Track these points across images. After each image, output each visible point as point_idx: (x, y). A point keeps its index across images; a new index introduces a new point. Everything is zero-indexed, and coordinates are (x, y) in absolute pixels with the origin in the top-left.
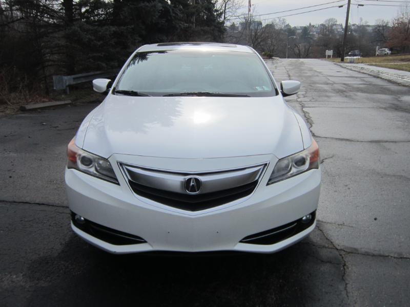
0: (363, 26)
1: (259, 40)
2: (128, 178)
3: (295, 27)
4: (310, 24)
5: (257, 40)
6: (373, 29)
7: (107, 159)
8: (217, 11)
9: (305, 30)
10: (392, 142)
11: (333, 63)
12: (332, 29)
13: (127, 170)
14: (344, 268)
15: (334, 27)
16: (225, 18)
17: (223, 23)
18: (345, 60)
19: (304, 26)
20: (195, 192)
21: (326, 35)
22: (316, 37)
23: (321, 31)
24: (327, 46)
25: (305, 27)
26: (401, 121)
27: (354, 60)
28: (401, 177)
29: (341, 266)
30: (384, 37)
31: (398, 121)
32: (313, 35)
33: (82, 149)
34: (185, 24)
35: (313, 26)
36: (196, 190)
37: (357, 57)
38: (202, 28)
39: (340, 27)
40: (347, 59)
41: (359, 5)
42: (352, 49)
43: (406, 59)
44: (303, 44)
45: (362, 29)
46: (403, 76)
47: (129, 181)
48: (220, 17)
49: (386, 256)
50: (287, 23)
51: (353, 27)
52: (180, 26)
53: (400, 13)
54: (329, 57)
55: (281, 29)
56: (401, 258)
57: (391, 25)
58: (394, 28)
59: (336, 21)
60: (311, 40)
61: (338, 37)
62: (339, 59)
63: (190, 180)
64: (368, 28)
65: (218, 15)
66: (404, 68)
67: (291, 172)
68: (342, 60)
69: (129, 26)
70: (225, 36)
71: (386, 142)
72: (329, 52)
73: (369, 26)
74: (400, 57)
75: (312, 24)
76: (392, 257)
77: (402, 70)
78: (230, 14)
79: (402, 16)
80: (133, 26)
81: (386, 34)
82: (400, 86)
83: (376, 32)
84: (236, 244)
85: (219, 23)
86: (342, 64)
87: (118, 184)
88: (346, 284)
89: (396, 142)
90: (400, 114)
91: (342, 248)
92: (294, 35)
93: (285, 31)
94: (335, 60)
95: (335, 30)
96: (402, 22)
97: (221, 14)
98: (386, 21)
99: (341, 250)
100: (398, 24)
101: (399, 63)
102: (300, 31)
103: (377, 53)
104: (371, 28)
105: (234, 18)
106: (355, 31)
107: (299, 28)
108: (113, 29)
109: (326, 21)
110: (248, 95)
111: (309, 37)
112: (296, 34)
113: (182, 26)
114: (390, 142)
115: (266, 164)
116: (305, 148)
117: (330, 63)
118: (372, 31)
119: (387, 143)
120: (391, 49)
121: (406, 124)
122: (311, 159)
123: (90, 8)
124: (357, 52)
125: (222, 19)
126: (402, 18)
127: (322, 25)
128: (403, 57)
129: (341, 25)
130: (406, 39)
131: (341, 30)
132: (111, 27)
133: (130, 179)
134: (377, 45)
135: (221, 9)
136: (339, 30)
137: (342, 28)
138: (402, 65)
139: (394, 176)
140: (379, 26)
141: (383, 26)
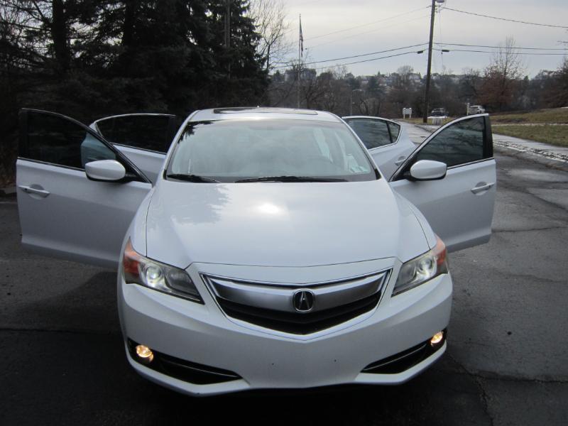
0: (446, 75)
1: (315, 95)
2: (214, 294)
3: (359, 77)
4: (379, 73)
5: (311, 94)
6: (460, 81)
7: (184, 270)
8: (258, 56)
9: (373, 80)
10: (510, 231)
11: (413, 125)
12: (408, 81)
13: (214, 283)
14: (484, 399)
15: (411, 77)
16: (268, 65)
17: (267, 71)
18: (428, 121)
19: (371, 75)
20: (307, 309)
21: (400, 87)
22: (388, 90)
23: (393, 82)
24: (403, 103)
25: (372, 77)
26: (515, 203)
27: (440, 121)
28: (529, 277)
29: (481, 395)
30: (475, 91)
31: (512, 203)
32: (383, 87)
33: (146, 257)
34: (221, 75)
35: (383, 76)
36: (308, 306)
37: (444, 117)
38: (241, 79)
39: (417, 77)
40: (432, 119)
41: (443, 51)
42: (436, 105)
43: (506, 119)
44: (371, 99)
45: (446, 80)
46: (506, 143)
47: (217, 297)
48: (263, 64)
49: (531, 381)
50: (349, 72)
51: (434, 78)
52: (214, 77)
53: (493, 60)
54: (407, 116)
55: (341, 80)
56: (551, 382)
57: (482, 75)
58: (487, 79)
59: (412, 70)
60: (381, 94)
61: (416, 90)
62: (421, 120)
63: (300, 294)
64: (453, 79)
65: (259, 61)
66: (505, 131)
67: (417, 279)
68: (425, 121)
69: (147, 79)
70: (268, 89)
71: (501, 231)
72: (407, 111)
73: (454, 76)
74: (498, 116)
75: (381, 73)
76: (539, 381)
77: (503, 134)
78: (276, 60)
79: (495, 65)
80: (152, 78)
81: (477, 87)
82: (503, 155)
83: (464, 83)
84: (358, 374)
85: (261, 72)
86: (425, 127)
87: (202, 302)
88: (492, 419)
89: (514, 231)
90: (512, 193)
91: (477, 372)
92: (359, 87)
93: (347, 82)
94: (416, 121)
95: (412, 81)
96: (496, 71)
97: (264, 60)
98: (475, 69)
99: (476, 375)
100: (491, 74)
101: (497, 125)
102: (366, 82)
103: (468, 112)
104: (457, 79)
105: (281, 65)
106: (437, 82)
107: (366, 78)
108: (126, 81)
109: (399, 70)
110: (346, 179)
111: (379, 91)
112: (361, 86)
113: (217, 78)
114: (507, 231)
115: (389, 271)
116: (431, 247)
117: (409, 125)
118: (458, 83)
119: (504, 234)
120: (484, 107)
121: (522, 207)
122: (438, 261)
123: (87, 53)
124: (441, 110)
125: (265, 67)
126: (496, 67)
127: (394, 74)
128: (502, 117)
129: (419, 75)
130: (502, 93)
131: (419, 81)
132: (123, 79)
133: (217, 295)
134: (466, 101)
135: (263, 54)
136: (416, 81)
137: (420, 78)
138: (502, 128)
139: (522, 276)
140: (468, 77)
141: (473, 77)
